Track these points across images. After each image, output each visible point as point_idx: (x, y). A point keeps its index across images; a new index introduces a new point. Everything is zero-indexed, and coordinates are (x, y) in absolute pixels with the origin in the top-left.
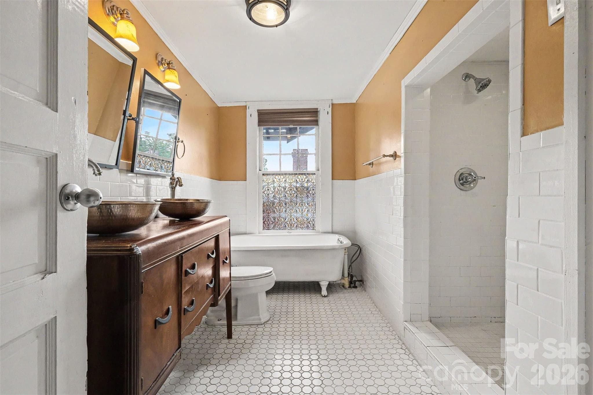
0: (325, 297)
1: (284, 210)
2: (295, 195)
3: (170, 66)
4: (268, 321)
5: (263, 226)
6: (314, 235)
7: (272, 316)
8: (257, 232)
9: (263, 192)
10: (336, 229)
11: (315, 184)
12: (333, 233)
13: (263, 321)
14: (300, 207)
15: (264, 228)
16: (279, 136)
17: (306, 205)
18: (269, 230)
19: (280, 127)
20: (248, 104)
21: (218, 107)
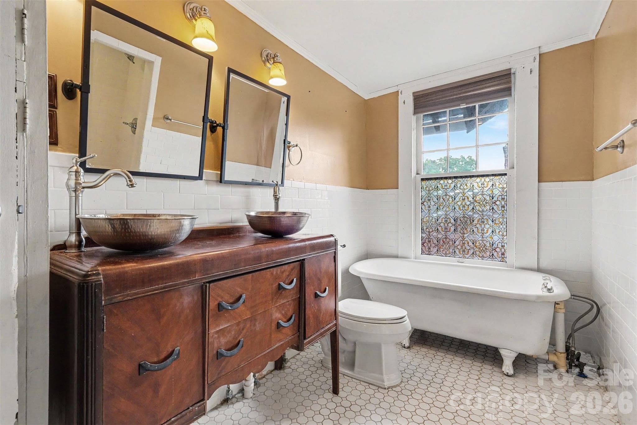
0: (507, 375)
1: (453, 229)
2: (471, 207)
3: (276, 59)
4: (395, 387)
5: (422, 249)
6: (505, 270)
7: (405, 380)
8: (413, 256)
9: (422, 203)
10: (544, 264)
11: (505, 190)
12: (539, 270)
13: (387, 384)
14: (478, 226)
15: (423, 252)
16: (445, 123)
17: (490, 222)
18: (429, 255)
19: (448, 110)
20: (400, 88)
21: (365, 100)
